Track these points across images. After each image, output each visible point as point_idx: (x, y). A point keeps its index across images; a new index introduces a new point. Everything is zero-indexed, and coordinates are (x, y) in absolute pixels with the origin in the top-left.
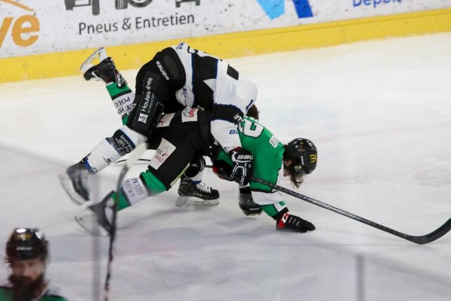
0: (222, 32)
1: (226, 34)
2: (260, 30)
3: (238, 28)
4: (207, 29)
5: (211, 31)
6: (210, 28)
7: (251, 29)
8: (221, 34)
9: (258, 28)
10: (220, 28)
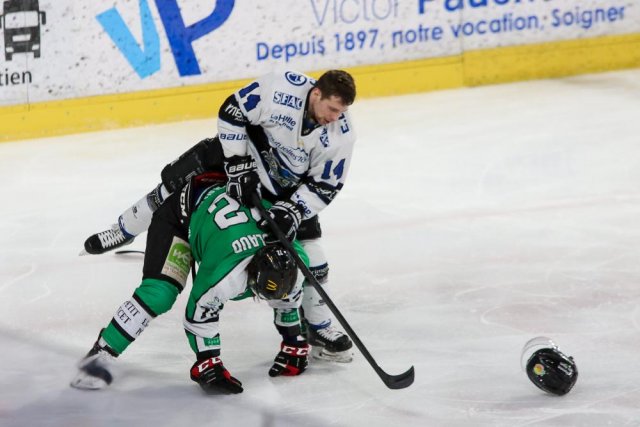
0: (72, 96)
1: (77, 98)
2: (126, 93)
3: (95, 90)
4: (50, 91)
5: (56, 94)
6: (55, 90)
7: (114, 91)
8: (70, 99)
9: (122, 90)
10: (69, 90)
